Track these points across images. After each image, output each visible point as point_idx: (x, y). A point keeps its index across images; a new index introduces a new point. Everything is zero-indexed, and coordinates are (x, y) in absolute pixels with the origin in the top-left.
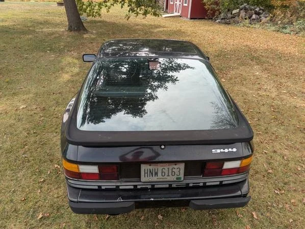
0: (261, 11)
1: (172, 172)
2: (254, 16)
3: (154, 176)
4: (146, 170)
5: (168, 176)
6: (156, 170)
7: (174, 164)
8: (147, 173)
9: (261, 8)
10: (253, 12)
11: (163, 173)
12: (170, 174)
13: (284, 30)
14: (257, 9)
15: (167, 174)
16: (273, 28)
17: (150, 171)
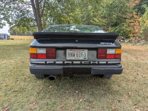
0: (124, 39)
1: (82, 54)
2: (121, 40)
3: (73, 56)
4: (69, 53)
5: (80, 57)
6: (74, 53)
7: (83, 50)
8: (70, 55)
9: (124, 37)
10: (121, 39)
11: (77, 55)
12: (81, 56)
13: (136, 44)
14: (123, 38)
15: (79, 56)
16: (131, 44)
17: (71, 54)
